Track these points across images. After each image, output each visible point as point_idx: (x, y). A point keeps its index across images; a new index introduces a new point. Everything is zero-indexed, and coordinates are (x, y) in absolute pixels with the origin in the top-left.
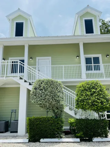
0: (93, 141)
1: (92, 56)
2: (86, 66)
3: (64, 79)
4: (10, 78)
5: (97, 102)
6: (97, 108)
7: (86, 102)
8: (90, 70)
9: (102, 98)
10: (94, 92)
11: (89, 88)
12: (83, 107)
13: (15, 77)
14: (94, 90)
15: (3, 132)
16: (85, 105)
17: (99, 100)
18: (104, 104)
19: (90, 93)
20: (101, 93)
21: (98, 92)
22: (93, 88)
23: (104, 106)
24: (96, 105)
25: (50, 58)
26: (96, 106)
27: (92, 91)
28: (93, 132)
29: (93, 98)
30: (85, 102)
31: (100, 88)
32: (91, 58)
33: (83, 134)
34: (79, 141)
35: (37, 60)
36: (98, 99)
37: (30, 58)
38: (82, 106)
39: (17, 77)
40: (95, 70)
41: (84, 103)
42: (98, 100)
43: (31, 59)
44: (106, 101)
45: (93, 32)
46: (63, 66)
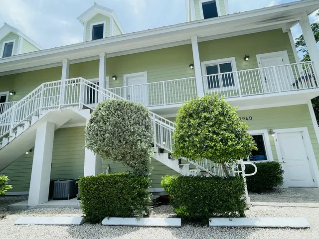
0: (211, 224)
1: (218, 62)
2: (208, 77)
3: (165, 104)
4: (68, 108)
5: (212, 140)
6: (215, 153)
7: (190, 141)
8: (215, 87)
9: (225, 130)
10: (207, 119)
11: (197, 112)
12: (183, 152)
13: (76, 105)
14: (207, 115)
15: (66, 199)
16: (188, 148)
17: (218, 134)
18: (230, 143)
19: (197, 121)
20: (222, 118)
21: (216, 117)
22: (205, 109)
23: (231, 149)
24: (212, 148)
25: (145, 73)
26: (210, 150)
27: (203, 116)
28: (209, 206)
29: (204, 132)
30: (185, 141)
31: (220, 109)
32: (216, 66)
33: (188, 209)
34: (180, 224)
35: (125, 79)
36: (214, 132)
37: (113, 77)
38: (181, 150)
39: (78, 105)
40: (224, 86)
41: (184, 145)
42: (215, 136)
43: (114, 79)
44: (233, 136)
45: (216, 15)
46: (163, 82)
